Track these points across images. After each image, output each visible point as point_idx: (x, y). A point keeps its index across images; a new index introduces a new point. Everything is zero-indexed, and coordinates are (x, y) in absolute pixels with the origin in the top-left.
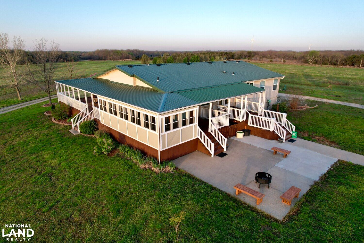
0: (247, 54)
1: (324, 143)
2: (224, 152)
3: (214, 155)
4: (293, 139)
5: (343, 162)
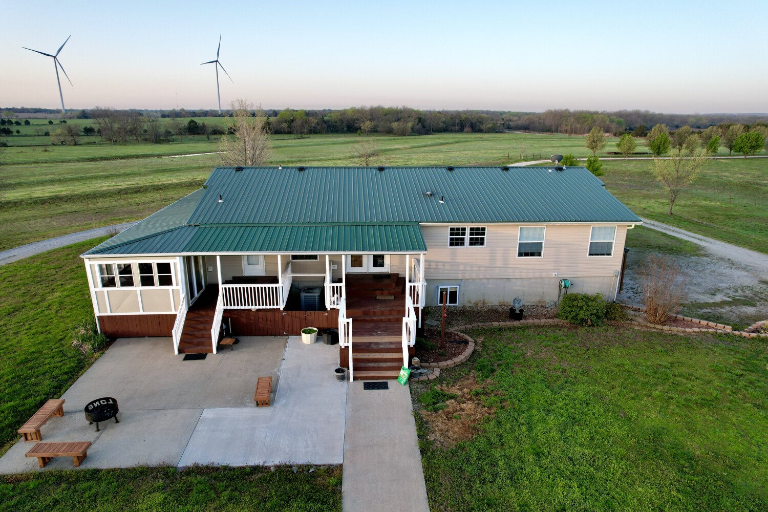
1: (438, 423)
2: (209, 355)
3: (180, 351)
4: (391, 383)
5: (334, 472)
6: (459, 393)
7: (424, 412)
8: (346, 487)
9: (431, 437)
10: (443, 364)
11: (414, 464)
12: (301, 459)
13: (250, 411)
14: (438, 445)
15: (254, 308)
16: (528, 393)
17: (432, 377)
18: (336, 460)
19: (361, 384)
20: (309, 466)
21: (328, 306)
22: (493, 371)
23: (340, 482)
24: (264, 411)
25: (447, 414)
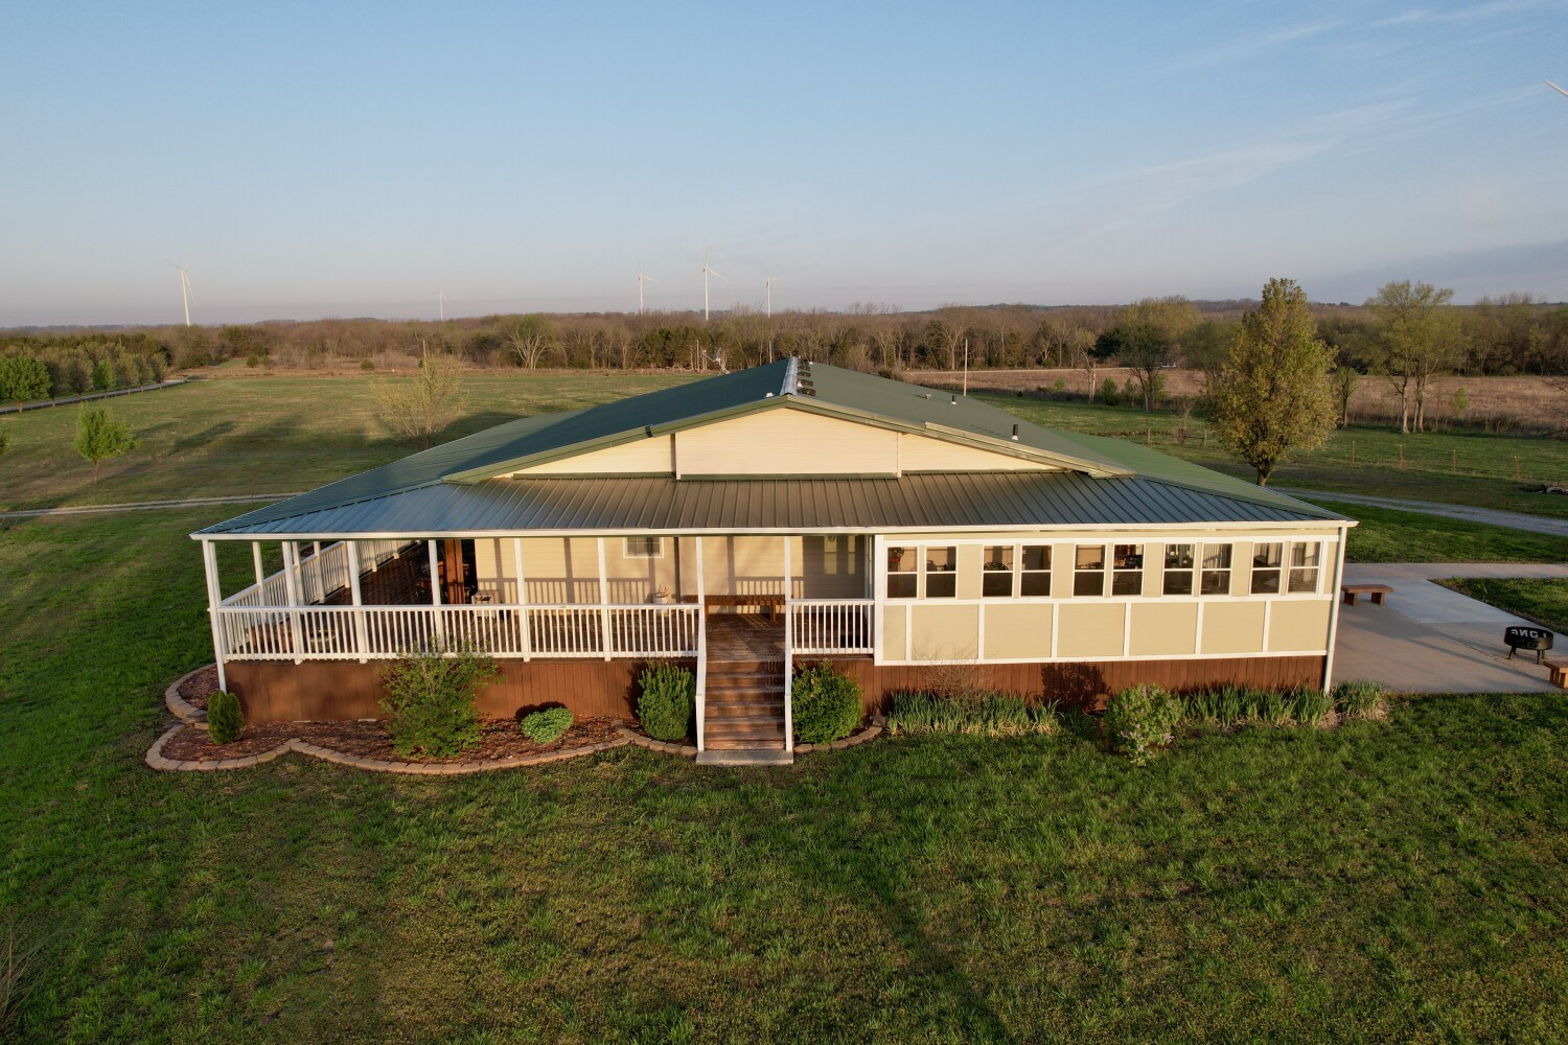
0: (226, 342)
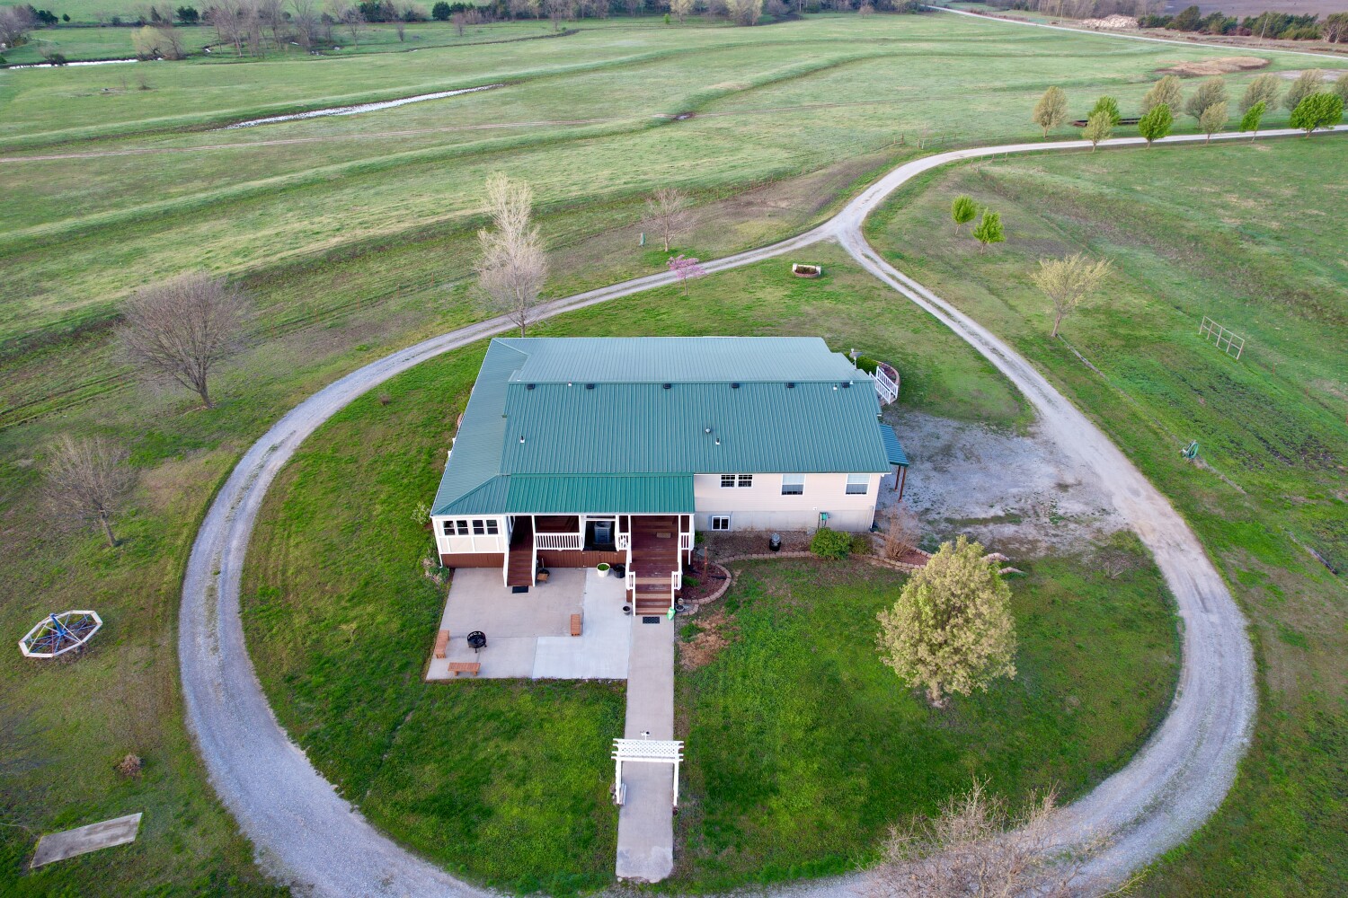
1: (689, 652)
2: (530, 588)
3: (508, 585)
4: (662, 618)
5: (622, 684)
6: (708, 627)
7: (681, 643)
8: (629, 694)
9: (682, 662)
10: (702, 601)
11: (669, 680)
12: (603, 676)
13: (567, 640)
14: (685, 668)
15: (560, 549)
16: (756, 629)
17: (692, 613)
18: (623, 677)
19: (640, 618)
20: (607, 680)
21: (618, 548)
22: (738, 607)
23: (625, 690)
24: (577, 639)
25: (697, 644)
